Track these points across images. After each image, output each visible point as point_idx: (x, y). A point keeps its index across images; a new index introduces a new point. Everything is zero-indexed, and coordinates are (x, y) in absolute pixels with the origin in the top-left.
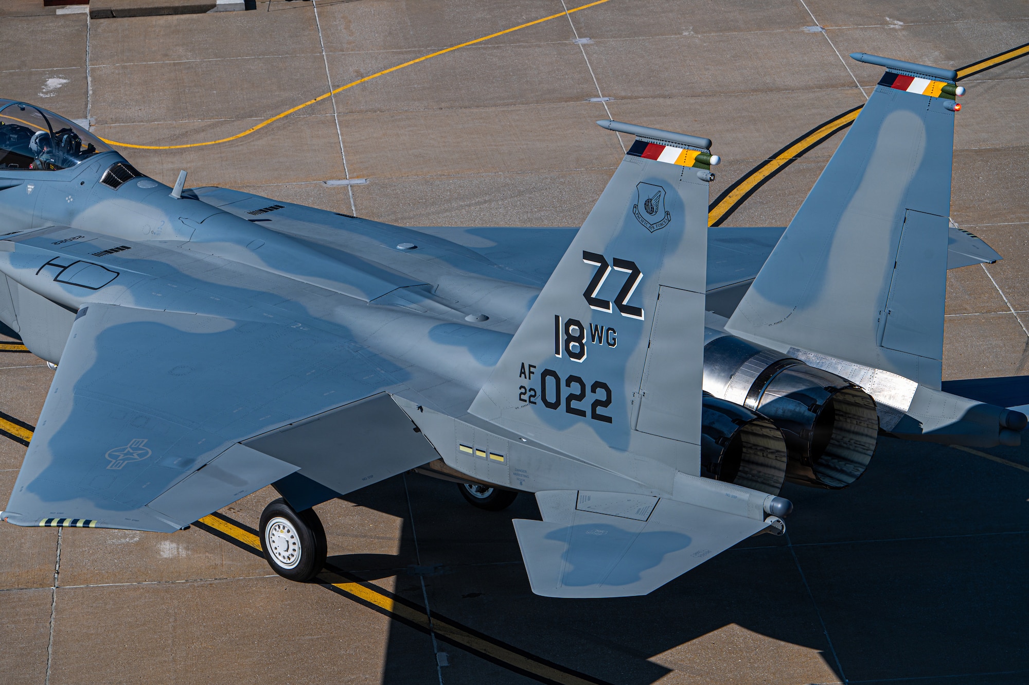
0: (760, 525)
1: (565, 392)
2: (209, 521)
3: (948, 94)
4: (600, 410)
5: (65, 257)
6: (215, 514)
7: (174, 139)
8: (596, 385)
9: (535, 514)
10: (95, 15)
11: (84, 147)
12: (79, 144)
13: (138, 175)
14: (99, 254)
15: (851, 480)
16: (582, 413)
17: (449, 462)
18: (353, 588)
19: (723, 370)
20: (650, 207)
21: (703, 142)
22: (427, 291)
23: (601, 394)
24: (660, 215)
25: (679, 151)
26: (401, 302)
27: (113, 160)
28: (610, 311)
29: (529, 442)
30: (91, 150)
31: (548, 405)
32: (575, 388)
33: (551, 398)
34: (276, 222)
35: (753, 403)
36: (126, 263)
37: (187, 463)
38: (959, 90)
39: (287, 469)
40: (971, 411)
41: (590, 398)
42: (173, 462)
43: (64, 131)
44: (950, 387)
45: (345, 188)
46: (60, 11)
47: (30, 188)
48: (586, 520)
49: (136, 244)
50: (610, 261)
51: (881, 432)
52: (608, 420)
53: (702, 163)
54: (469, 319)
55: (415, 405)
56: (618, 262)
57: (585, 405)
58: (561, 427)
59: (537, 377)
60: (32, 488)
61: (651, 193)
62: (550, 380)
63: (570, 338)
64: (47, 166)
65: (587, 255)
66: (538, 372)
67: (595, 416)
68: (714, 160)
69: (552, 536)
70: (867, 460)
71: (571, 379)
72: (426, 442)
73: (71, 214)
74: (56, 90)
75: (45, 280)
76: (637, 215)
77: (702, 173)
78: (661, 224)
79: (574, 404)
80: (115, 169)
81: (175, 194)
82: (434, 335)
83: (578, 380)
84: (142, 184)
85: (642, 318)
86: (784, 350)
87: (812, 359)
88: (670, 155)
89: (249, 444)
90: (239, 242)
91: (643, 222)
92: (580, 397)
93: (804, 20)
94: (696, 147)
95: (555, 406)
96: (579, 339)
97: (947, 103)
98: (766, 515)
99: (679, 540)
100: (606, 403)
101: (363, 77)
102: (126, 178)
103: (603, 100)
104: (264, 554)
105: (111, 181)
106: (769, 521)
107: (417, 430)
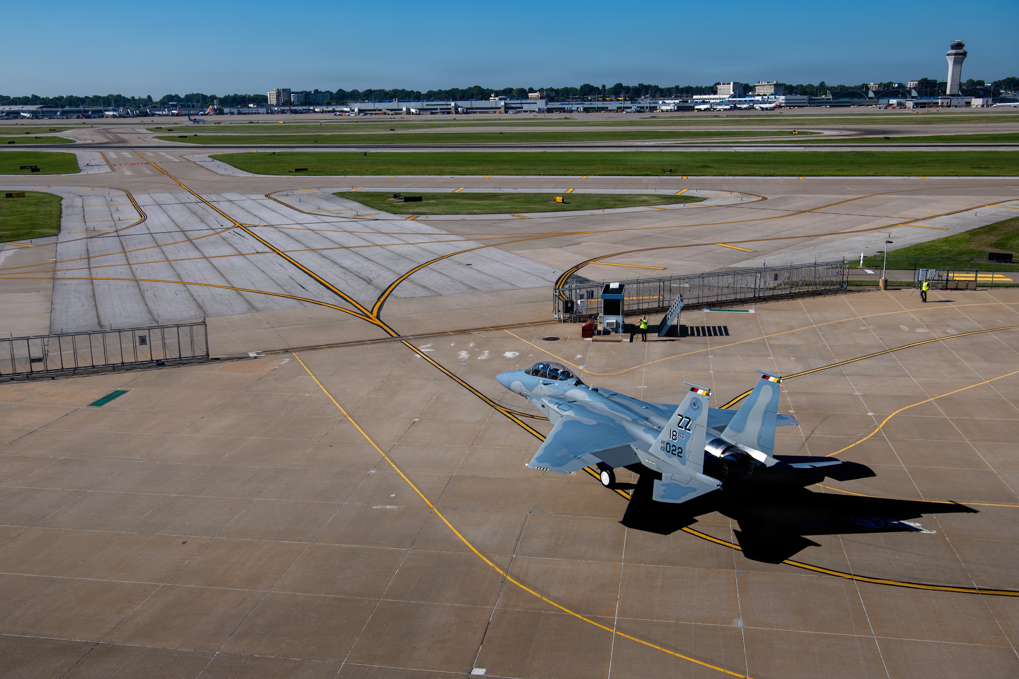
0: (716, 488)
1: (672, 449)
2: (586, 468)
3: (778, 382)
4: (679, 454)
5: (561, 402)
6: (588, 467)
7: (603, 372)
8: (679, 448)
9: (660, 479)
10: (593, 341)
11: (571, 376)
12: (569, 375)
13: (583, 383)
14: (569, 402)
15: (746, 478)
16: (675, 455)
17: (643, 463)
18: (620, 491)
19: (715, 447)
20: (694, 404)
21: (708, 389)
22: (647, 419)
23: (680, 450)
24: (697, 407)
25: (702, 391)
26: (639, 421)
27: (576, 379)
28: (683, 430)
29: (662, 460)
30: (573, 376)
31: (667, 452)
32: (674, 448)
33: (668, 450)
34: (615, 399)
35: (722, 456)
36: (575, 405)
37: (575, 457)
38: (781, 381)
39: (600, 461)
40: (778, 463)
41: (677, 451)
42: (572, 456)
43: (567, 371)
44: (775, 457)
45: (641, 388)
46: (585, 339)
47: (557, 384)
48: (673, 482)
49: (579, 401)
50: (684, 417)
51: (755, 467)
52: (681, 457)
53: (707, 394)
54: (655, 427)
55: (636, 448)
56: (686, 418)
57: (676, 452)
58: (670, 457)
59: (665, 444)
60: (536, 459)
61: (695, 401)
62: (668, 445)
63: (673, 435)
64: (561, 379)
65: (679, 415)
66: (666, 443)
67: (678, 456)
68: (710, 394)
69: (663, 485)
70: (751, 474)
71: (673, 446)
72: (638, 457)
73: (566, 391)
74: (579, 358)
75: (555, 407)
76: (691, 406)
77: (707, 397)
78: (697, 409)
79: (674, 452)
80: (577, 382)
81: (590, 389)
82: (644, 431)
83: (675, 446)
84: (583, 386)
85: (691, 432)
86: (733, 443)
87: (741, 446)
88: (700, 392)
89: (592, 454)
90: (603, 402)
91: (693, 408)
92: (675, 450)
93: (769, 356)
94: (707, 390)
95: (669, 452)
96: (676, 436)
97: (778, 384)
98: (718, 486)
99: (694, 490)
100: (681, 453)
101: (654, 361)
102: (579, 384)
103: (712, 372)
104: (601, 481)
105: (575, 384)
106: (718, 487)
107: (636, 454)
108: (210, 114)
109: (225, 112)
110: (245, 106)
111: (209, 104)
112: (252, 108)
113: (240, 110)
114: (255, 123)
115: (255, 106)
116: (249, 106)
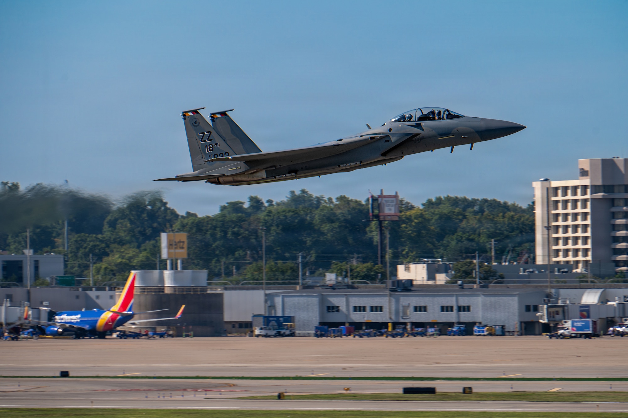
108: (128, 327)
109: (228, 316)
110: (369, 277)
111: (115, 258)
112: (423, 289)
113: (338, 301)
114: (447, 397)
115: (441, 278)
116: (402, 274)
